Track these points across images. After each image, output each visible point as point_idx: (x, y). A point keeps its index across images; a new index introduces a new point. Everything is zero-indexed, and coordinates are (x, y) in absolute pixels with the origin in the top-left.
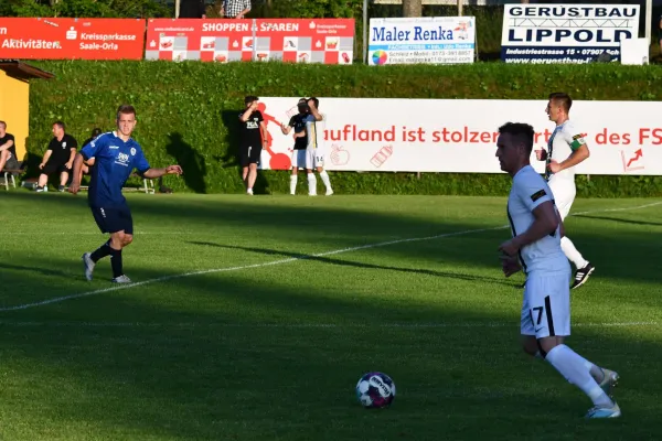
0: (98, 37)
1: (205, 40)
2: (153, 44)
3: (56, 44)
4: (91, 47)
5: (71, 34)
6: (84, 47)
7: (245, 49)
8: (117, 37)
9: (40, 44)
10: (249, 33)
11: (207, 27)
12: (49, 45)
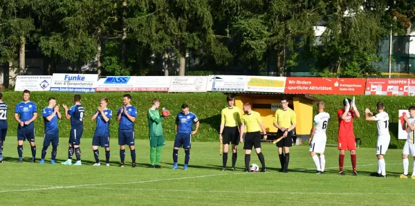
0: (347, 86)
1: (389, 87)
2: (368, 88)
3: (330, 88)
4: (344, 89)
5: (336, 84)
6: (341, 89)
7: (405, 91)
8: (354, 85)
9: (324, 88)
10: (407, 85)
11: (390, 82)
12: (327, 89)
